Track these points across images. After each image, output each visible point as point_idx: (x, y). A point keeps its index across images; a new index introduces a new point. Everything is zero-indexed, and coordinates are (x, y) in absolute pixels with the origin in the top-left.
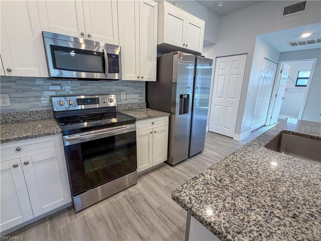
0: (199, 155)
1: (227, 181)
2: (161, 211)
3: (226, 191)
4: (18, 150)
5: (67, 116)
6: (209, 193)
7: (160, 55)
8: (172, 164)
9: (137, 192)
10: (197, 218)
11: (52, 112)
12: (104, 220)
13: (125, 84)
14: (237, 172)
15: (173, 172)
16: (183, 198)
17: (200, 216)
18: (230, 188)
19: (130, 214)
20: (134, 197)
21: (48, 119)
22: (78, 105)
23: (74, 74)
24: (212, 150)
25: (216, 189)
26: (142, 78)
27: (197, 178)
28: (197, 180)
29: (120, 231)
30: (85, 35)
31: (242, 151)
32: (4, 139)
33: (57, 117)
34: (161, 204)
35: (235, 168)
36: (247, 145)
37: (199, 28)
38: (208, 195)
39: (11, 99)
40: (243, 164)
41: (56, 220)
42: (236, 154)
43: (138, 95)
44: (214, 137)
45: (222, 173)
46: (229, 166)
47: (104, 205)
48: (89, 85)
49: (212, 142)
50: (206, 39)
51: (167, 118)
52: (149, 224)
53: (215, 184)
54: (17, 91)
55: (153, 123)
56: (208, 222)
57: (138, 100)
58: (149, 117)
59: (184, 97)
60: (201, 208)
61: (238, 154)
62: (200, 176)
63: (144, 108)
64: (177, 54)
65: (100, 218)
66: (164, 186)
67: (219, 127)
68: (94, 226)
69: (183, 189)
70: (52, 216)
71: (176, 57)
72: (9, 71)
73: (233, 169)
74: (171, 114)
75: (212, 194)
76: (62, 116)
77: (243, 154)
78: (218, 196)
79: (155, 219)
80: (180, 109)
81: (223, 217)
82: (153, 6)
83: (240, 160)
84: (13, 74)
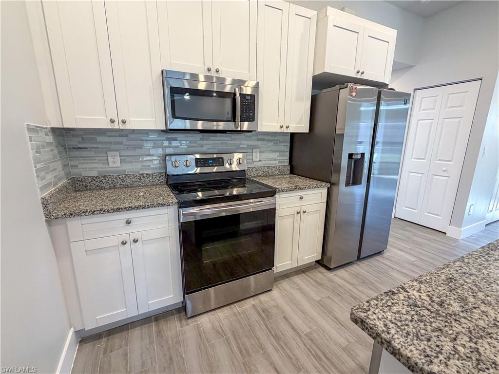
0: (378, 258)
1: (456, 307)
2: (311, 340)
3: (454, 324)
4: (128, 222)
5: (183, 182)
6: (421, 321)
7: (317, 92)
8: (329, 267)
9: (272, 303)
10: (402, 359)
11: (164, 176)
12: (225, 336)
13: (260, 137)
14: (475, 294)
15: (331, 281)
16: (372, 322)
17: (409, 358)
18: (463, 319)
19: (263, 335)
20: (267, 310)
21: (160, 185)
22: (196, 167)
23: (187, 124)
24: (402, 251)
25: (433, 317)
26: (287, 127)
27: (393, 294)
28: (395, 297)
29: (247, 358)
30: (212, 70)
31: (480, 258)
32: (115, 208)
33: (171, 182)
34: (310, 328)
35: (469, 285)
36: (489, 248)
37: (386, 41)
38: (419, 325)
39: (121, 157)
40: (485, 281)
41: (163, 323)
42: (466, 261)
43: (278, 154)
44: (405, 228)
45: (443, 291)
46: (455, 280)
47: (225, 315)
48: (211, 140)
49: (404, 238)
50: (397, 61)
51: (325, 191)
52: (292, 356)
53: (430, 307)
54: (128, 148)
55: (301, 198)
56: (427, 371)
57: (277, 162)
58: (297, 188)
59: (355, 157)
60: (409, 344)
61: (470, 261)
62: (399, 291)
63: (287, 175)
64: (346, 87)
65: (220, 333)
66: (316, 301)
67: (416, 211)
68: (212, 342)
69: (371, 308)
70: (157, 317)
71: (344, 93)
72: (124, 122)
73: (464, 287)
74: (333, 184)
75: (428, 324)
76: (176, 182)
77: (483, 262)
78: (440, 330)
79: (302, 350)
80: (348, 177)
81: (455, 368)
82: (309, 17)
83: (478, 274)
84: (128, 126)
